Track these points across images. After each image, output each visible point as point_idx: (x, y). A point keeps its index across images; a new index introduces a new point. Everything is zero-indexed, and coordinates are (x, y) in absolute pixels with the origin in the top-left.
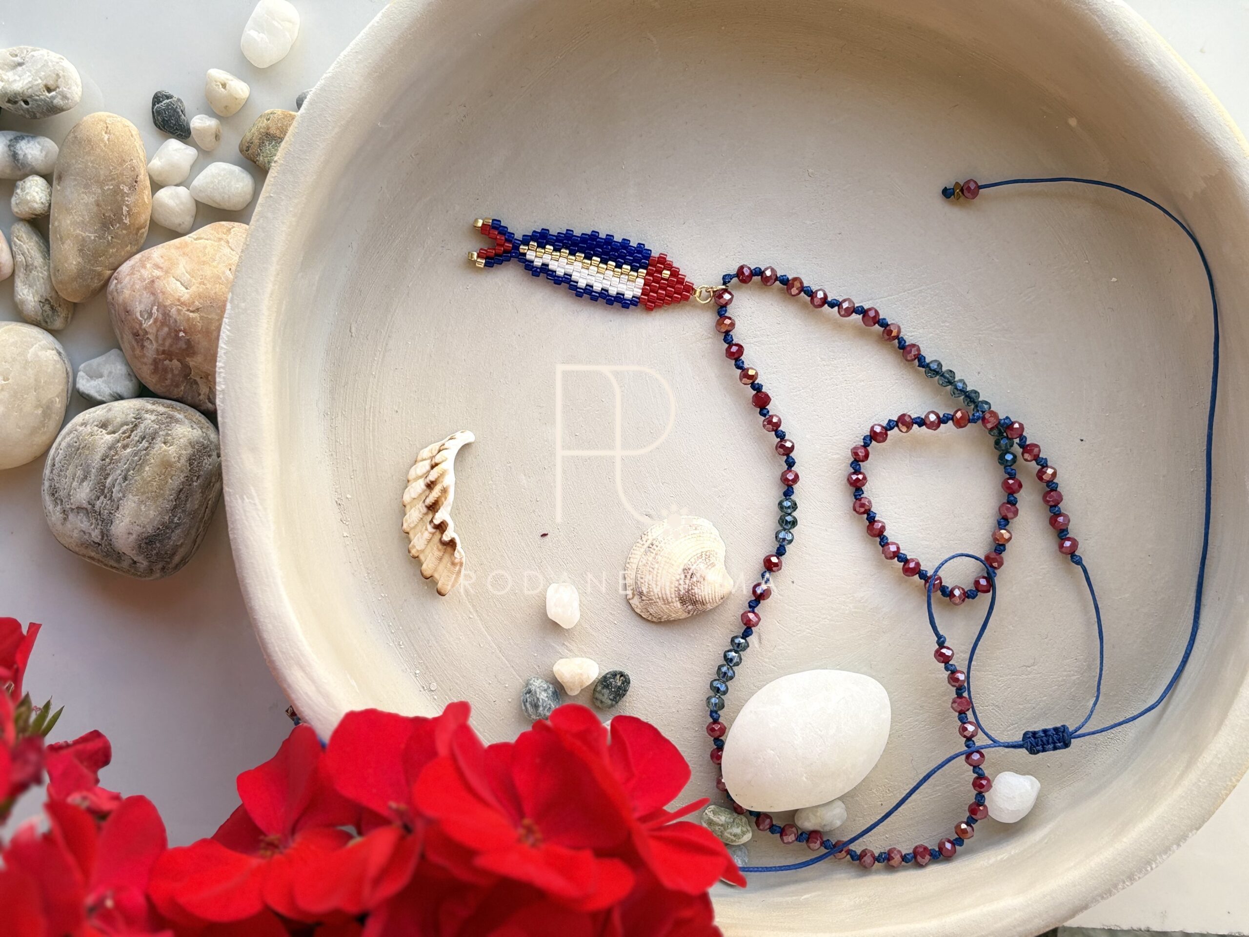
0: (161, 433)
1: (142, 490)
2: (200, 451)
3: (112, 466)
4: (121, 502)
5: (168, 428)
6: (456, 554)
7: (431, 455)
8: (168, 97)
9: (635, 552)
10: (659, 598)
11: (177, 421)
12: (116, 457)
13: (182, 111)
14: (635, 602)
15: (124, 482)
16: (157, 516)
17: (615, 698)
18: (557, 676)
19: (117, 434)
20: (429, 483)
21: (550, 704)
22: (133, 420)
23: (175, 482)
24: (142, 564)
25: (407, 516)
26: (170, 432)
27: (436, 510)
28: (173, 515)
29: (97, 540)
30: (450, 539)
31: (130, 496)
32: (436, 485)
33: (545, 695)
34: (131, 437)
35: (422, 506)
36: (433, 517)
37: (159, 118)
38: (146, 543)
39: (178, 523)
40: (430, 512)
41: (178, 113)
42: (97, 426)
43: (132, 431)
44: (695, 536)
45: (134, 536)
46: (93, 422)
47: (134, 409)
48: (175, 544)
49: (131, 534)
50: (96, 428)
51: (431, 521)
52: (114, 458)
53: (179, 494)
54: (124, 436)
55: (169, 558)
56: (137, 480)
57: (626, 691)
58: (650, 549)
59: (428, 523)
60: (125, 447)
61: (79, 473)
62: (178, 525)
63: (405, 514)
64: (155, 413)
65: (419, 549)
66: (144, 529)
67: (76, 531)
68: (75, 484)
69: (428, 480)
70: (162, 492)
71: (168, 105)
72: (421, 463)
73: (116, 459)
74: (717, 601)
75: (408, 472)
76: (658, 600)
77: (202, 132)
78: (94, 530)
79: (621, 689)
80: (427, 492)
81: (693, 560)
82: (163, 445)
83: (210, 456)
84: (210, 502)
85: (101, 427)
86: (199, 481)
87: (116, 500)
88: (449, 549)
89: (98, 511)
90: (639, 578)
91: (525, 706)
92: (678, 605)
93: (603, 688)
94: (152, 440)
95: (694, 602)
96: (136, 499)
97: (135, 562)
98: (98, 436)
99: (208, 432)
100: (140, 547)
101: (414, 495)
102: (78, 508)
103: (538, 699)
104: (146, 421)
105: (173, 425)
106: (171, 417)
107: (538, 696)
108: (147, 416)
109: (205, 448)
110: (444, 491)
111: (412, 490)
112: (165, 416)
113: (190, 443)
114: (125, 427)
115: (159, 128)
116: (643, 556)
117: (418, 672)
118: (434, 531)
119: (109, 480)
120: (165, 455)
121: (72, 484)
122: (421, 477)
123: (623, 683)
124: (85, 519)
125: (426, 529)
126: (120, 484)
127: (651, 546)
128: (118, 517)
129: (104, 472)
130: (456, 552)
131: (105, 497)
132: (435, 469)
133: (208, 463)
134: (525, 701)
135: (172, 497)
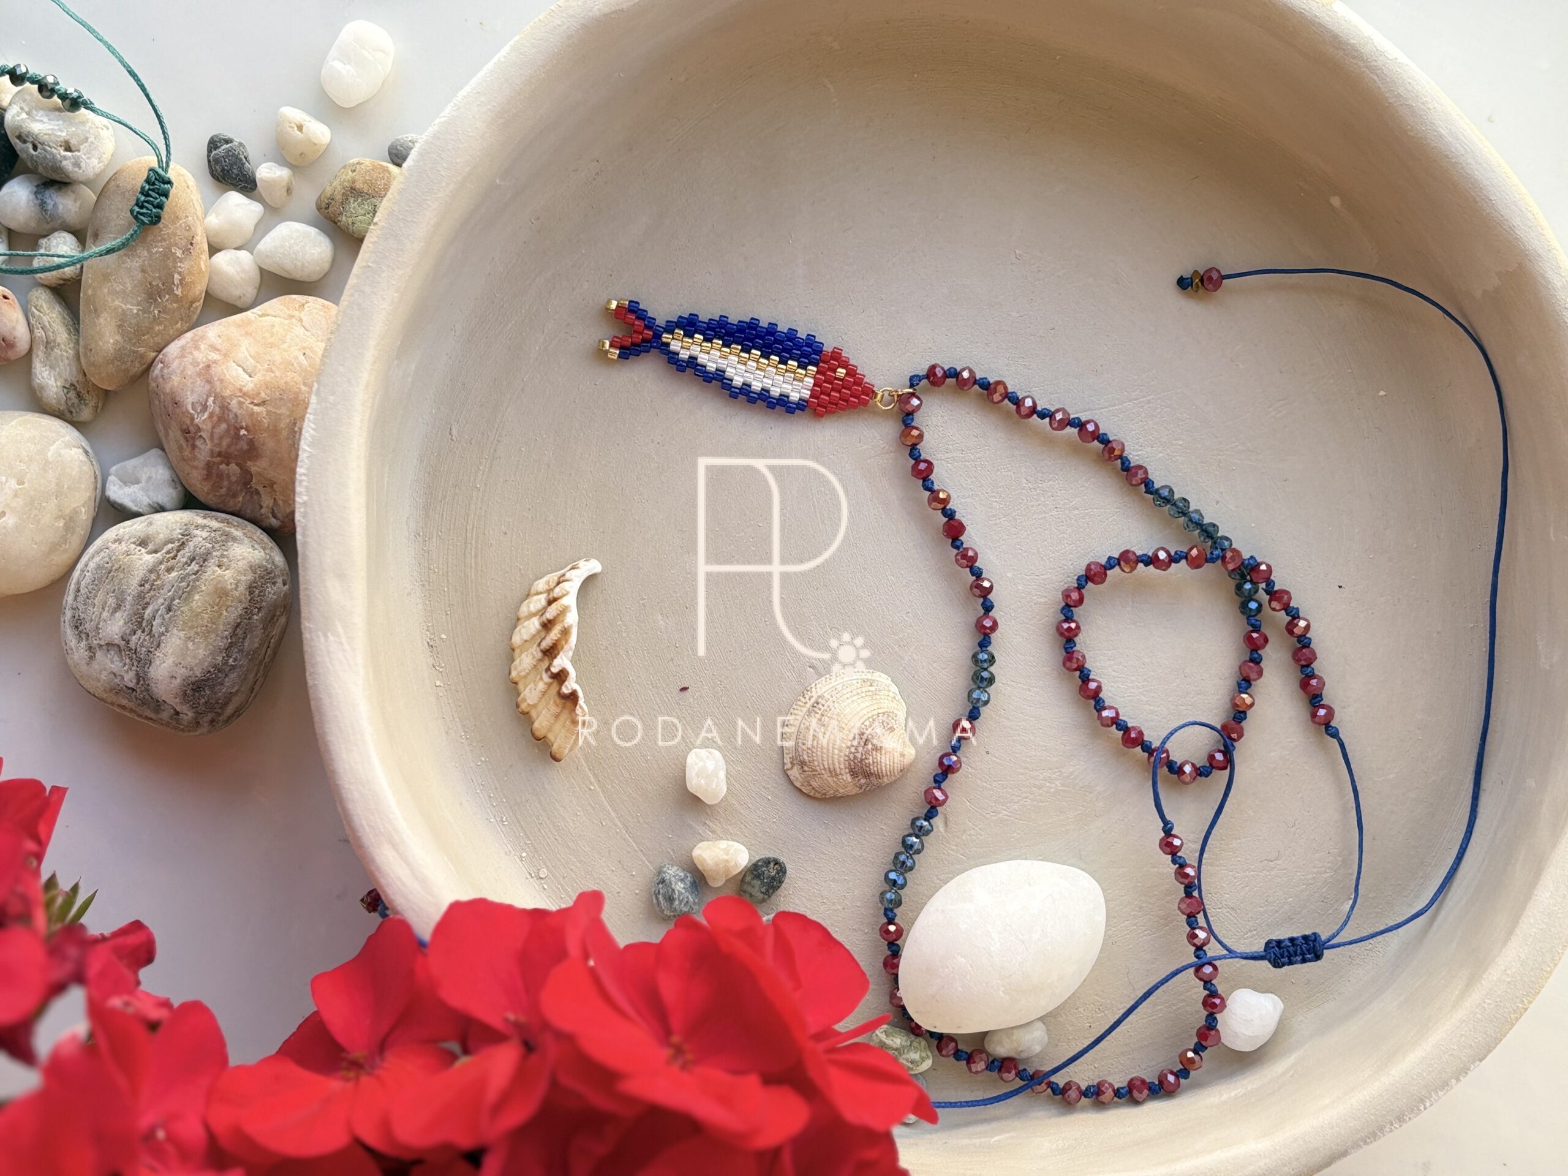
0: (214, 553)
1: (190, 624)
2: (262, 578)
3: (152, 593)
4: (163, 638)
5: (224, 548)
6: (578, 711)
7: (547, 587)
8: (227, 141)
9: (796, 712)
10: (825, 769)
11: (235, 539)
12: (158, 582)
13: (246, 158)
14: (795, 773)
15: (168, 613)
16: (208, 656)
17: (767, 890)
18: (696, 861)
19: (159, 554)
20: (546, 621)
21: (688, 898)
22: (180, 536)
23: (231, 615)
24: (188, 715)
25: (517, 662)
26: (225, 553)
27: (553, 655)
28: (227, 656)
29: (131, 685)
30: (570, 691)
31: (175, 631)
32: (555, 625)
33: (682, 886)
34: (178, 558)
35: (536, 651)
36: (550, 664)
37: (217, 167)
38: (192, 689)
39: (232, 665)
40: (546, 658)
41: (241, 160)
42: (134, 543)
43: (178, 551)
44: (870, 693)
45: (178, 680)
46: (130, 538)
47: (181, 523)
48: (229, 691)
49: (175, 677)
50: (133, 546)
51: (548, 669)
52: (155, 583)
53: (236, 630)
54: (168, 556)
55: (220, 708)
56: (184, 611)
57: (781, 882)
58: (815, 709)
59: (544, 672)
60: (169, 570)
61: (111, 601)
62: (233, 668)
63: (513, 660)
64: (207, 529)
65: (531, 703)
66: (191, 672)
67: (105, 673)
68: (105, 614)
69: (544, 619)
70: (214, 626)
71: (228, 151)
72: (536, 597)
73: (157, 585)
74: (896, 774)
75: (518, 608)
76: (823, 772)
77: (271, 184)
78: (127, 672)
79: (775, 880)
80: (543, 634)
81: (867, 723)
82: (217, 568)
83: (274, 583)
84: (272, 641)
85: (140, 545)
86: (260, 614)
87: (156, 635)
88: (569, 704)
89: (134, 648)
90: (800, 745)
91: (657, 899)
92: (848, 778)
93: (753, 879)
94: (204, 562)
95: (868, 775)
96: (182, 634)
97: (177, 713)
98: (135, 556)
99: (272, 554)
100: (185, 694)
101: (526, 637)
102: (108, 644)
103: (673, 890)
104: (195, 538)
105: (230, 544)
106: (227, 534)
107: (673, 886)
108: (198, 532)
109: (269, 573)
110: (566, 632)
111: (523, 630)
112: (220, 533)
113: (251, 567)
114: (170, 546)
115: (218, 180)
116: (806, 716)
117: (524, 855)
118: (551, 680)
119: (149, 611)
120: (220, 582)
121: (101, 613)
122: (534, 615)
123: (778, 873)
124: (116, 658)
125: (541, 679)
126: (161, 615)
127: (815, 705)
128: (158, 657)
129: (142, 601)
130: (578, 707)
131: (143, 632)
132: (554, 605)
133: (272, 592)
134: (657, 892)
135: (226, 633)
